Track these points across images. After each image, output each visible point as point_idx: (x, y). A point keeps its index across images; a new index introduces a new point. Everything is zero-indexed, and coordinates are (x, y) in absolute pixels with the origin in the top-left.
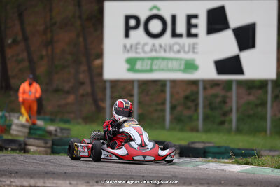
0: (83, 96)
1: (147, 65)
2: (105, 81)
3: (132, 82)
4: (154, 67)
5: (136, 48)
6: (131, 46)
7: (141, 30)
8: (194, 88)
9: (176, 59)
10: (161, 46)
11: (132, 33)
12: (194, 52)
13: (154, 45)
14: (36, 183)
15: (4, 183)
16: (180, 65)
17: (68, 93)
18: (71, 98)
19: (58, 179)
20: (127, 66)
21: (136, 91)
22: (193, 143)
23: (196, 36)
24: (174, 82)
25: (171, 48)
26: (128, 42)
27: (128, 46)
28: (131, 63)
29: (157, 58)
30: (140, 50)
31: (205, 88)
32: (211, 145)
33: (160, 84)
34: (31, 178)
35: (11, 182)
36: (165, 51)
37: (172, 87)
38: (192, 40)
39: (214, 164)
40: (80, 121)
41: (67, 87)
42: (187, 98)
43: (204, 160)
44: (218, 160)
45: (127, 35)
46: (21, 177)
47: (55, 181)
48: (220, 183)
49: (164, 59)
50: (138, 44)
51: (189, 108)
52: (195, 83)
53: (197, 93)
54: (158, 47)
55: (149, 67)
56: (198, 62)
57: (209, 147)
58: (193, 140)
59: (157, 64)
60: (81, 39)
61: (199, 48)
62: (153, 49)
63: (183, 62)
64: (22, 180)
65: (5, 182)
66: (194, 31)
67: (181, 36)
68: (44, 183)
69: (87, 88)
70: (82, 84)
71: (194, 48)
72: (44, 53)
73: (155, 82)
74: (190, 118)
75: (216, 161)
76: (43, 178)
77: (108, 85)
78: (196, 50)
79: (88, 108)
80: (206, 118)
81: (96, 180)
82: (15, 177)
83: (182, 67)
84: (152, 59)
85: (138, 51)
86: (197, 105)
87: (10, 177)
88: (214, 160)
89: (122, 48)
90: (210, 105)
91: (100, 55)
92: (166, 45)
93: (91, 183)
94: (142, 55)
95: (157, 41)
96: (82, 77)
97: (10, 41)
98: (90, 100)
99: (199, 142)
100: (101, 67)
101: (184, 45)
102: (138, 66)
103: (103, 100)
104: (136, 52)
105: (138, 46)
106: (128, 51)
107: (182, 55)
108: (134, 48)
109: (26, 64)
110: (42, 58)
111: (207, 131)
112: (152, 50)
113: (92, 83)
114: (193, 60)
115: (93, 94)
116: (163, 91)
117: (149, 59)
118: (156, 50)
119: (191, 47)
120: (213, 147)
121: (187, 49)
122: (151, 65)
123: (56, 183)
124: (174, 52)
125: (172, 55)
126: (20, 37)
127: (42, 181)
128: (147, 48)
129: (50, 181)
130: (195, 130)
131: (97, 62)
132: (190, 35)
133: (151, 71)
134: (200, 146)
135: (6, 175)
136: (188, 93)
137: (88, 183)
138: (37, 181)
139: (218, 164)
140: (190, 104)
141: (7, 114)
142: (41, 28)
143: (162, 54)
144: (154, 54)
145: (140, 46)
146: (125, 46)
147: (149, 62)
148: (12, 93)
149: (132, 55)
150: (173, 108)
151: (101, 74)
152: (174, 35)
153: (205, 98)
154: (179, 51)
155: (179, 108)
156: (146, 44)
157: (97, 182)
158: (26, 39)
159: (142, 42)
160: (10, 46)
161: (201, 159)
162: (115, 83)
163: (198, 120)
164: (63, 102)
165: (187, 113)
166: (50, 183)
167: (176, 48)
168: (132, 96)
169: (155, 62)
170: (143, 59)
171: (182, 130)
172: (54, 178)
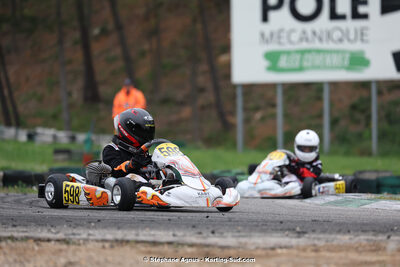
0: (203, 108)
1: (295, 61)
2: (235, 87)
3: (273, 86)
4: (305, 64)
5: (279, 37)
6: (272, 35)
7: (285, 10)
8: (364, 93)
9: (337, 52)
10: (314, 33)
11: (272, 15)
12: (362, 40)
13: (304, 32)
14: (125, 235)
15: (78, 237)
16: (343, 59)
17: (182, 104)
18: (186, 112)
19: (158, 229)
20: (265, 63)
21: (279, 100)
22: (361, 172)
23: (365, 16)
24: (334, 85)
25: (329, 35)
26: (267, 28)
27: (267, 35)
28: (273, 58)
29: (309, 51)
30: (284, 40)
31: (380, 93)
32: (388, 174)
33: (314, 89)
34: (119, 228)
35: (89, 235)
36: (321, 40)
37: (331, 93)
38: (360, 23)
39: (388, 202)
40: (200, 143)
41: (180, 95)
42: (354, 107)
43: (373, 196)
44: (394, 196)
45: (265, 18)
46: (105, 227)
47: (152, 232)
48: (392, 230)
49: (319, 51)
50: (281, 31)
51: (357, 122)
52: (365, 85)
53: (369, 100)
54: (310, 34)
55: (297, 64)
56: (368, 55)
57: (385, 178)
58: (362, 169)
59: (309, 59)
60: (199, 26)
61: (371, 35)
62: (304, 38)
63: (347, 56)
64: (105, 231)
65: (79, 234)
66: (362, 9)
67: (343, 17)
68: (137, 235)
69: (209, 97)
70: (202, 90)
71: (362, 34)
72: (146, 46)
73: (307, 85)
74: (360, 136)
75: (391, 199)
76: (136, 228)
77: (239, 92)
78: (365, 38)
79: (212, 125)
80: (382, 136)
81: (211, 229)
82: (95, 227)
83: (346, 63)
84: (303, 52)
85: (282, 40)
86: (369, 118)
87: (89, 228)
88: (389, 196)
89: (257, 37)
90: (388, 117)
91: (227, 48)
92: (322, 32)
93: (205, 235)
94: (288, 47)
95: (309, 26)
96: (202, 80)
97: (96, 31)
98: (214, 114)
99: (370, 171)
100: (228, 66)
101: (348, 31)
102: (283, 62)
103: (233, 113)
104: (280, 43)
105: (282, 34)
106: (267, 42)
107: (346, 46)
108: (275, 36)
109: (120, 64)
110: (143, 54)
111: (384, 154)
112: (301, 40)
113: (217, 89)
114: (362, 53)
115: (218, 105)
116: (319, 98)
117: (297, 52)
118: (307, 40)
119: (359, 33)
120: (391, 177)
121: (352, 36)
122: (301, 60)
123: (154, 235)
124: (333, 41)
125: (331, 46)
126: (111, 26)
127: (134, 232)
128: (295, 37)
129: (145, 232)
130: (367, 153)
131: (223, 58)
132: (356, 15)
133: (301, 69)
134: (372, 176)
135: (82, 225)
136: (355, 99)
137: (200, 233)
138: (126, 232)
139: (393, 202)
140: (358, 116)
141: (94, 137)
142: (141, 11)
143: (317, 45)
144: (304, 45)
145: (284, 35)
146: (262, 35)
147: (298, 57)
148: (101, 106)
149: (273, 47)
150: (334, 122)
151: (228, 76)
152: (334, 16)
153: (381, 108)
154: (341, 40)
155: (343, 123)
156: (292, 31)
157: (213, 232)
158: (119, 27)
159: (287, 28)
160: (97, 38)
161: (369, 196)
162: (249, 89)
163: (370, 138)
164: (174, 118)
165: (354, 129)
166: (145, 235)
167: (337, 35)
168: (274, 106)
169: (307, 56)
170: (288, 53)
171: (347, 154)
172: (152, 228)
